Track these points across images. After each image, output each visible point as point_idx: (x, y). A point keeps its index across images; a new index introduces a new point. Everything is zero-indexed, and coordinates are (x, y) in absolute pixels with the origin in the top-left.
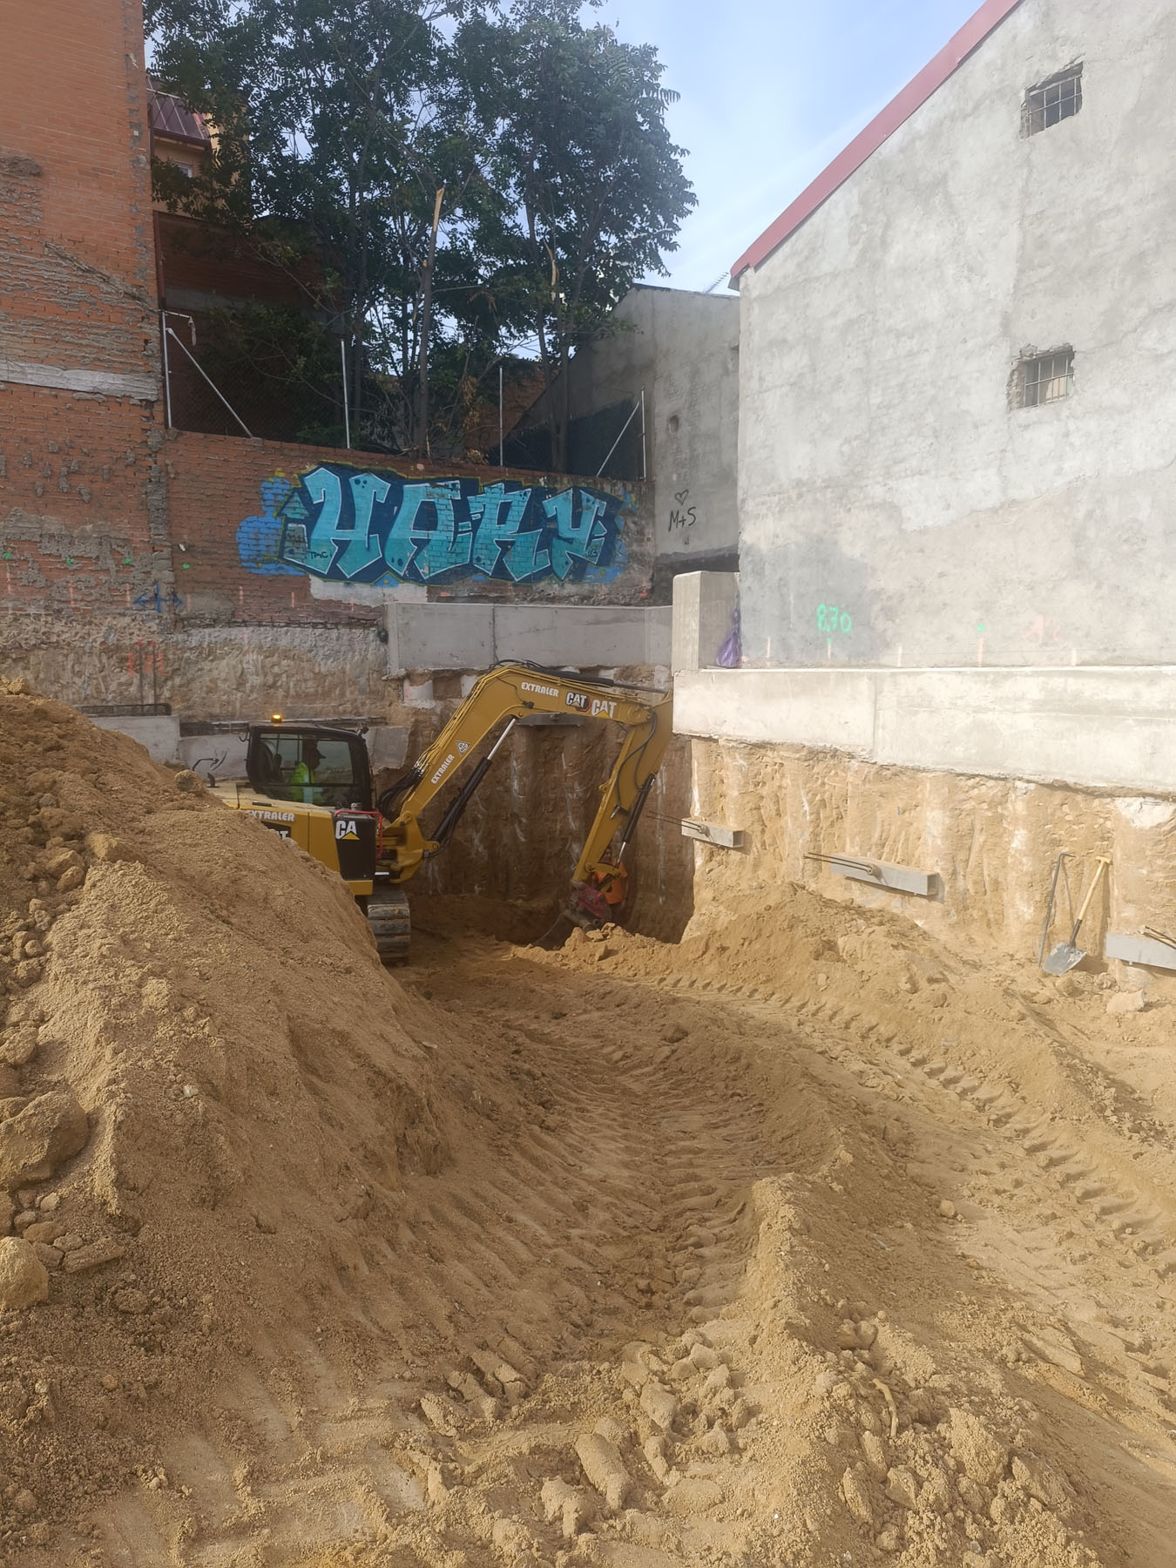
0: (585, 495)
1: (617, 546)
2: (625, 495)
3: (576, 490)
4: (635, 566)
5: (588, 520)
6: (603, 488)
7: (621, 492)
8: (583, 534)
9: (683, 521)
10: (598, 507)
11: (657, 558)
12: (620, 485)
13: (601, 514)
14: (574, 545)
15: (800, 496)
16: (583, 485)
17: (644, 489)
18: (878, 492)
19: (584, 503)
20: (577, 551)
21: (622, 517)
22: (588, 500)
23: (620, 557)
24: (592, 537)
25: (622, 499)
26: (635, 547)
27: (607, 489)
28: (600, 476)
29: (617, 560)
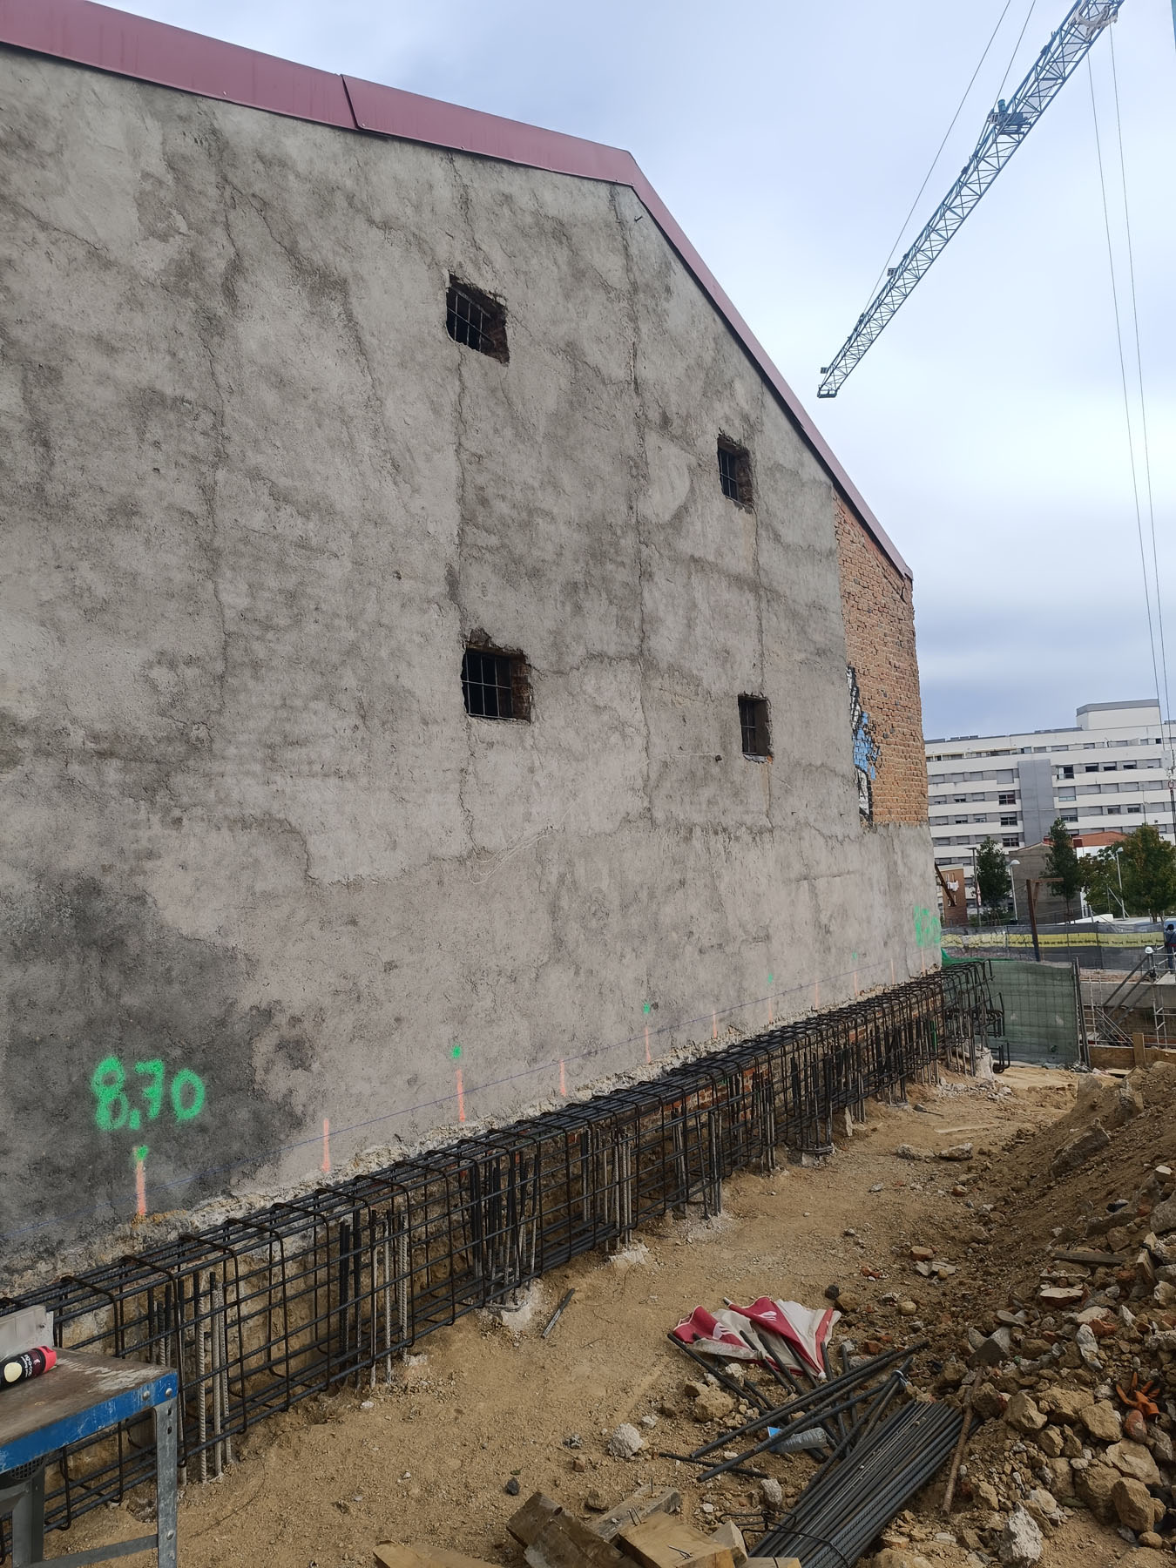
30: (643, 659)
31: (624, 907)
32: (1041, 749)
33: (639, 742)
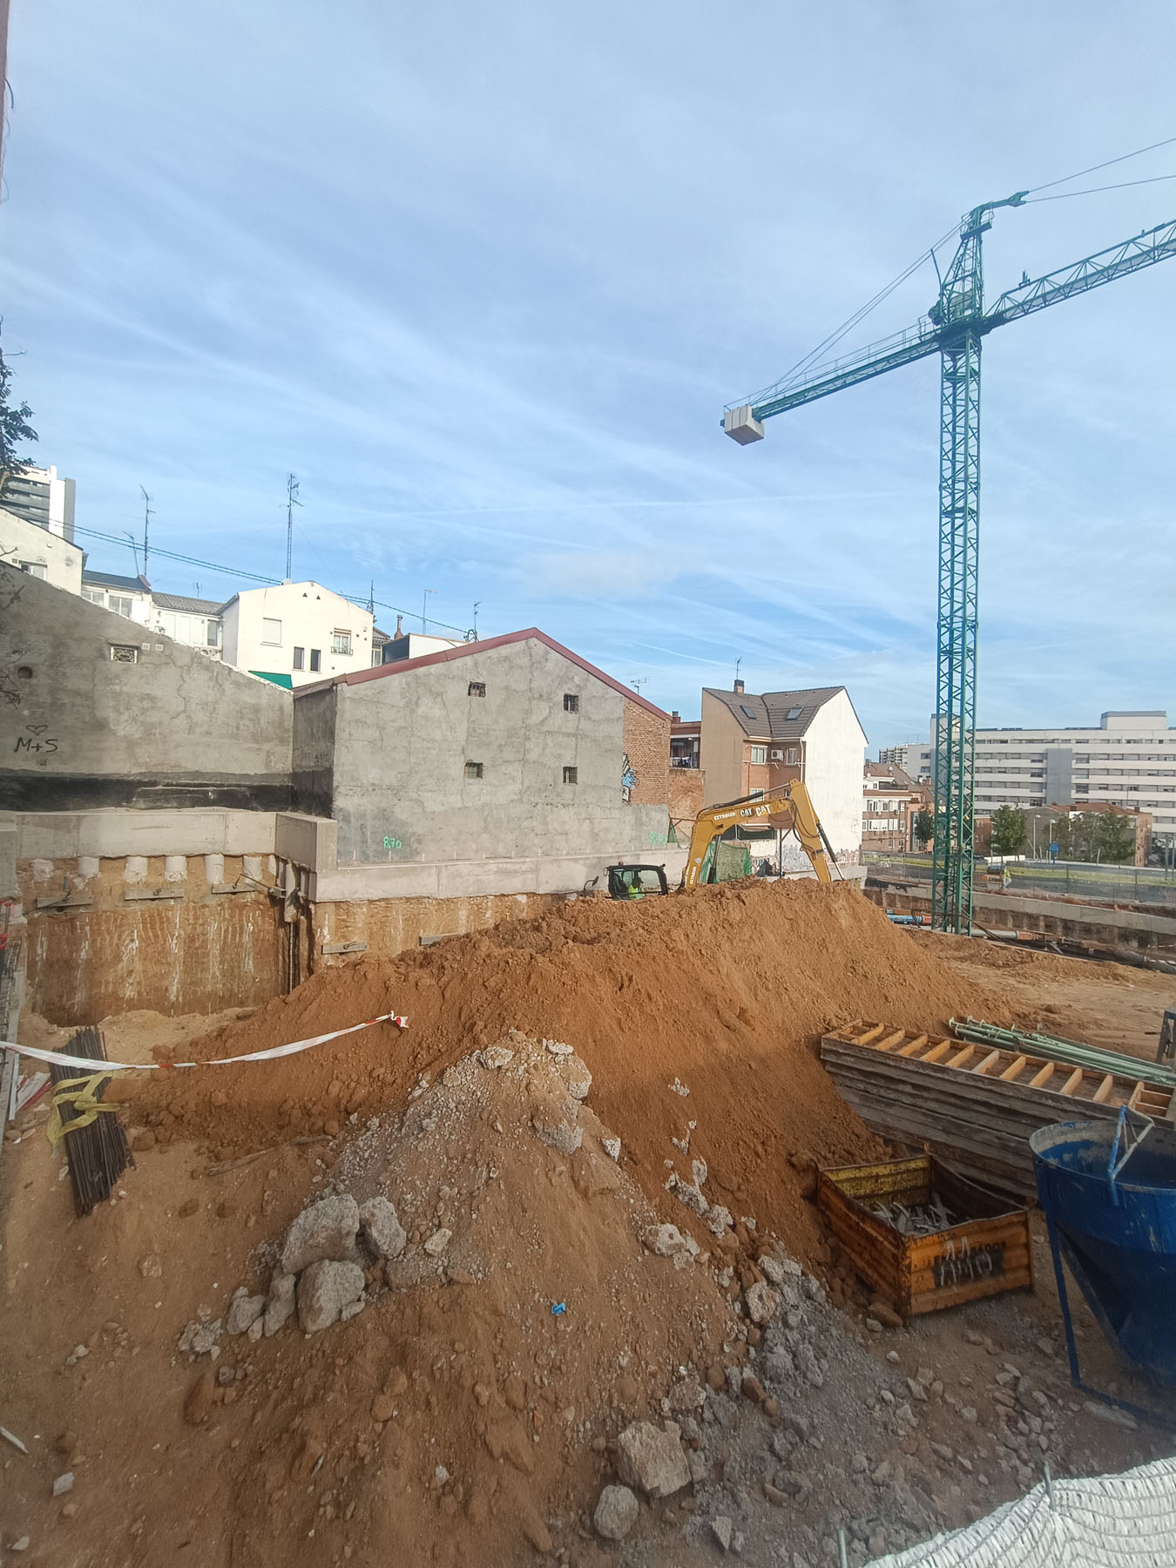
9: (38, 747)
15: (374, 790)
18: (414, 795)
30: (524, 761)
31: (509, 821)
32: (1068, 741)
33: (519, 782)
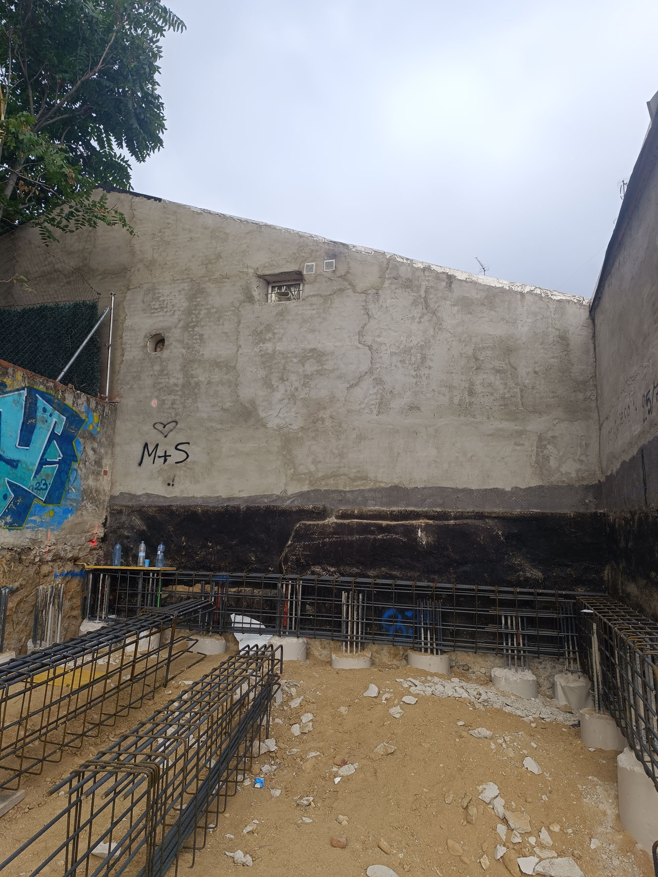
0: (41, 403)
1: (72, 479)
2: (87, 412)
3: (31, 391)
4: (89, 505)
5: (41, 438)
6: (64, 399)
7: (83, 409)
8: (31, 456)
9: (166, 457)
10: (56, 421)
11: (112, 498)
12: (84, 397)
13: (59, 431)
14: (19, 471)
16: (41, 388)
17: (106, 410)
19: (40, 413)
20: (22, 480)
21: (81, 440)
22: (45, 410)
23: (73, 493)
24: (43, 462)
25: (83, 417)
26: (91, 482)
27: (69, 401)
28: (61, 381)
29: (69, 496)
